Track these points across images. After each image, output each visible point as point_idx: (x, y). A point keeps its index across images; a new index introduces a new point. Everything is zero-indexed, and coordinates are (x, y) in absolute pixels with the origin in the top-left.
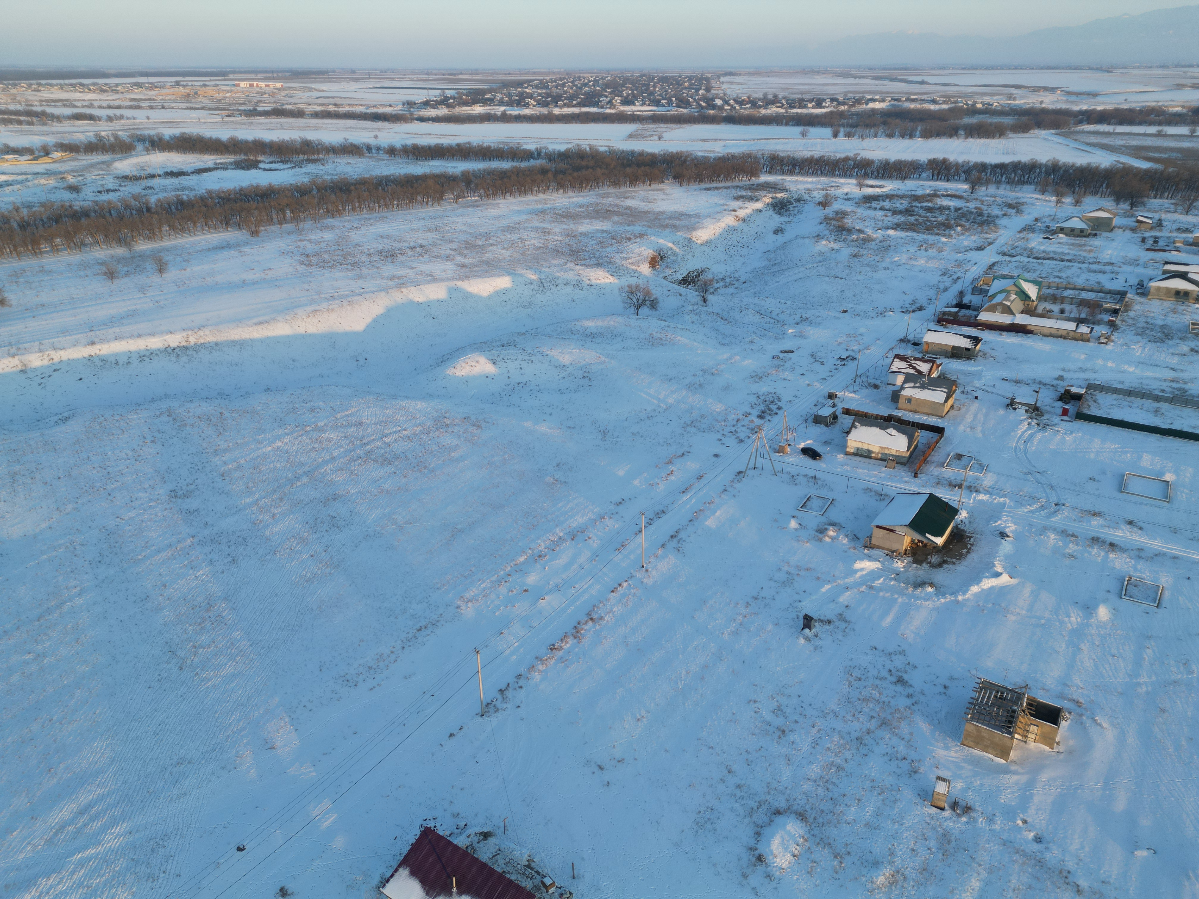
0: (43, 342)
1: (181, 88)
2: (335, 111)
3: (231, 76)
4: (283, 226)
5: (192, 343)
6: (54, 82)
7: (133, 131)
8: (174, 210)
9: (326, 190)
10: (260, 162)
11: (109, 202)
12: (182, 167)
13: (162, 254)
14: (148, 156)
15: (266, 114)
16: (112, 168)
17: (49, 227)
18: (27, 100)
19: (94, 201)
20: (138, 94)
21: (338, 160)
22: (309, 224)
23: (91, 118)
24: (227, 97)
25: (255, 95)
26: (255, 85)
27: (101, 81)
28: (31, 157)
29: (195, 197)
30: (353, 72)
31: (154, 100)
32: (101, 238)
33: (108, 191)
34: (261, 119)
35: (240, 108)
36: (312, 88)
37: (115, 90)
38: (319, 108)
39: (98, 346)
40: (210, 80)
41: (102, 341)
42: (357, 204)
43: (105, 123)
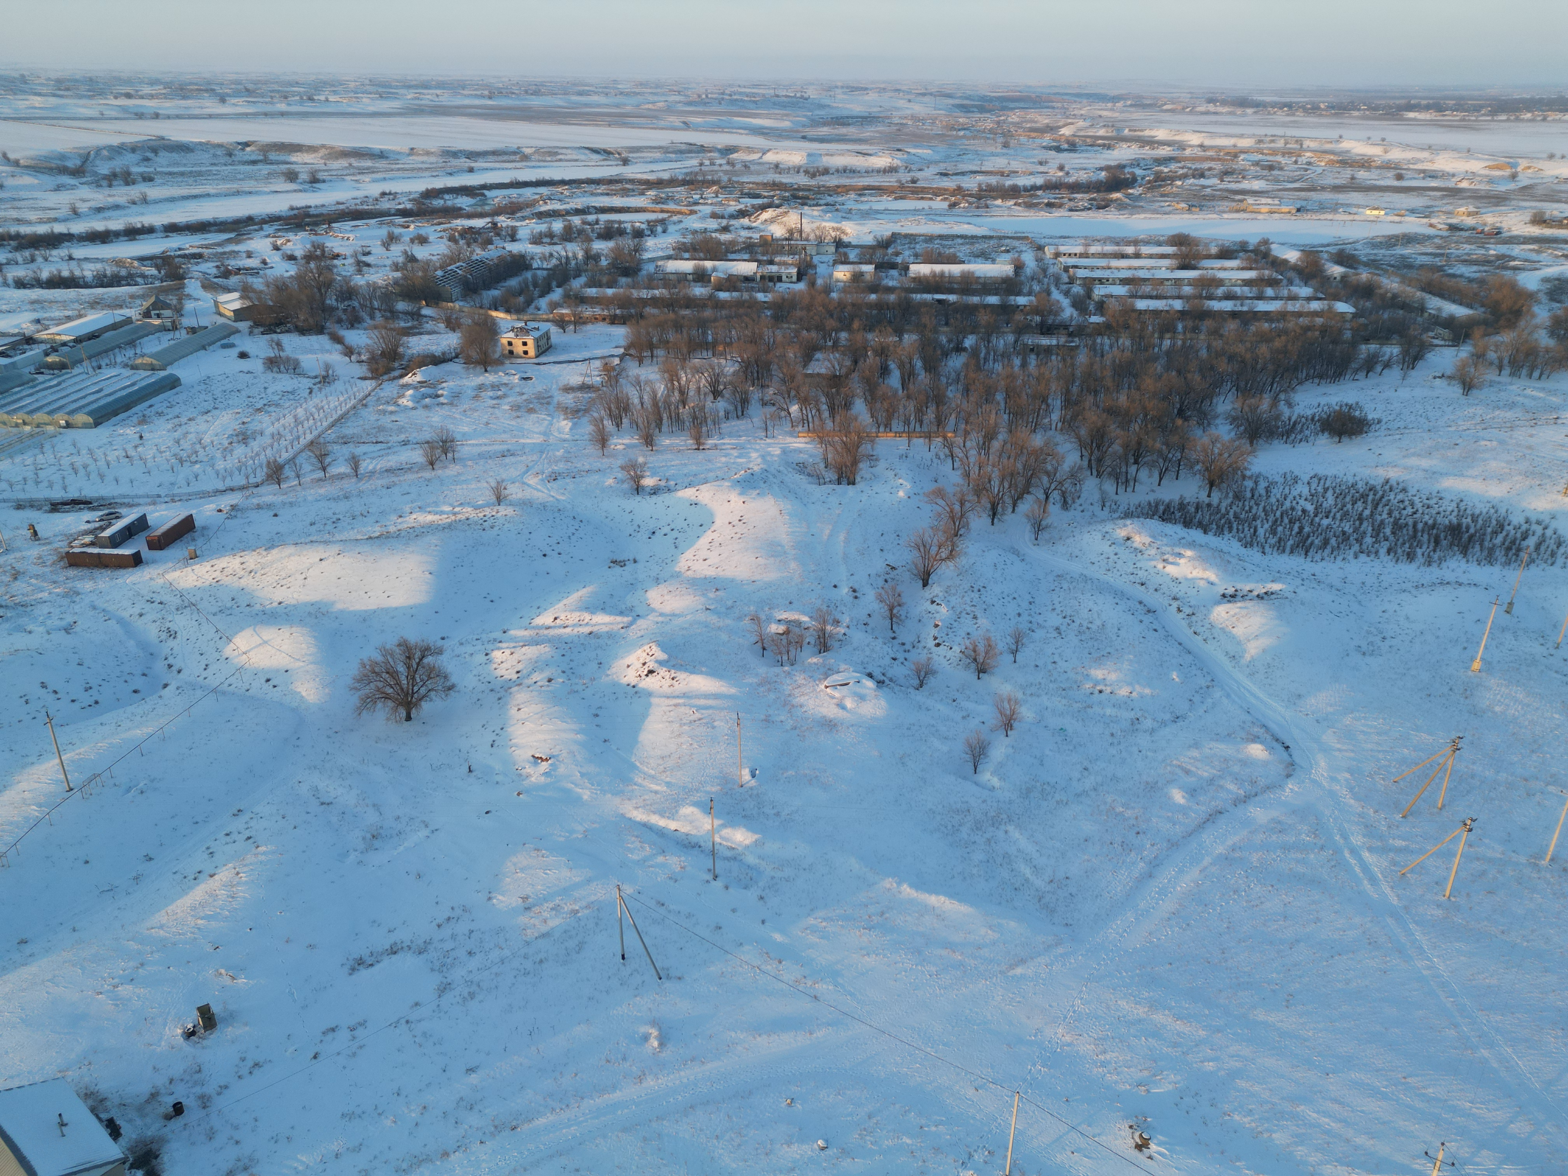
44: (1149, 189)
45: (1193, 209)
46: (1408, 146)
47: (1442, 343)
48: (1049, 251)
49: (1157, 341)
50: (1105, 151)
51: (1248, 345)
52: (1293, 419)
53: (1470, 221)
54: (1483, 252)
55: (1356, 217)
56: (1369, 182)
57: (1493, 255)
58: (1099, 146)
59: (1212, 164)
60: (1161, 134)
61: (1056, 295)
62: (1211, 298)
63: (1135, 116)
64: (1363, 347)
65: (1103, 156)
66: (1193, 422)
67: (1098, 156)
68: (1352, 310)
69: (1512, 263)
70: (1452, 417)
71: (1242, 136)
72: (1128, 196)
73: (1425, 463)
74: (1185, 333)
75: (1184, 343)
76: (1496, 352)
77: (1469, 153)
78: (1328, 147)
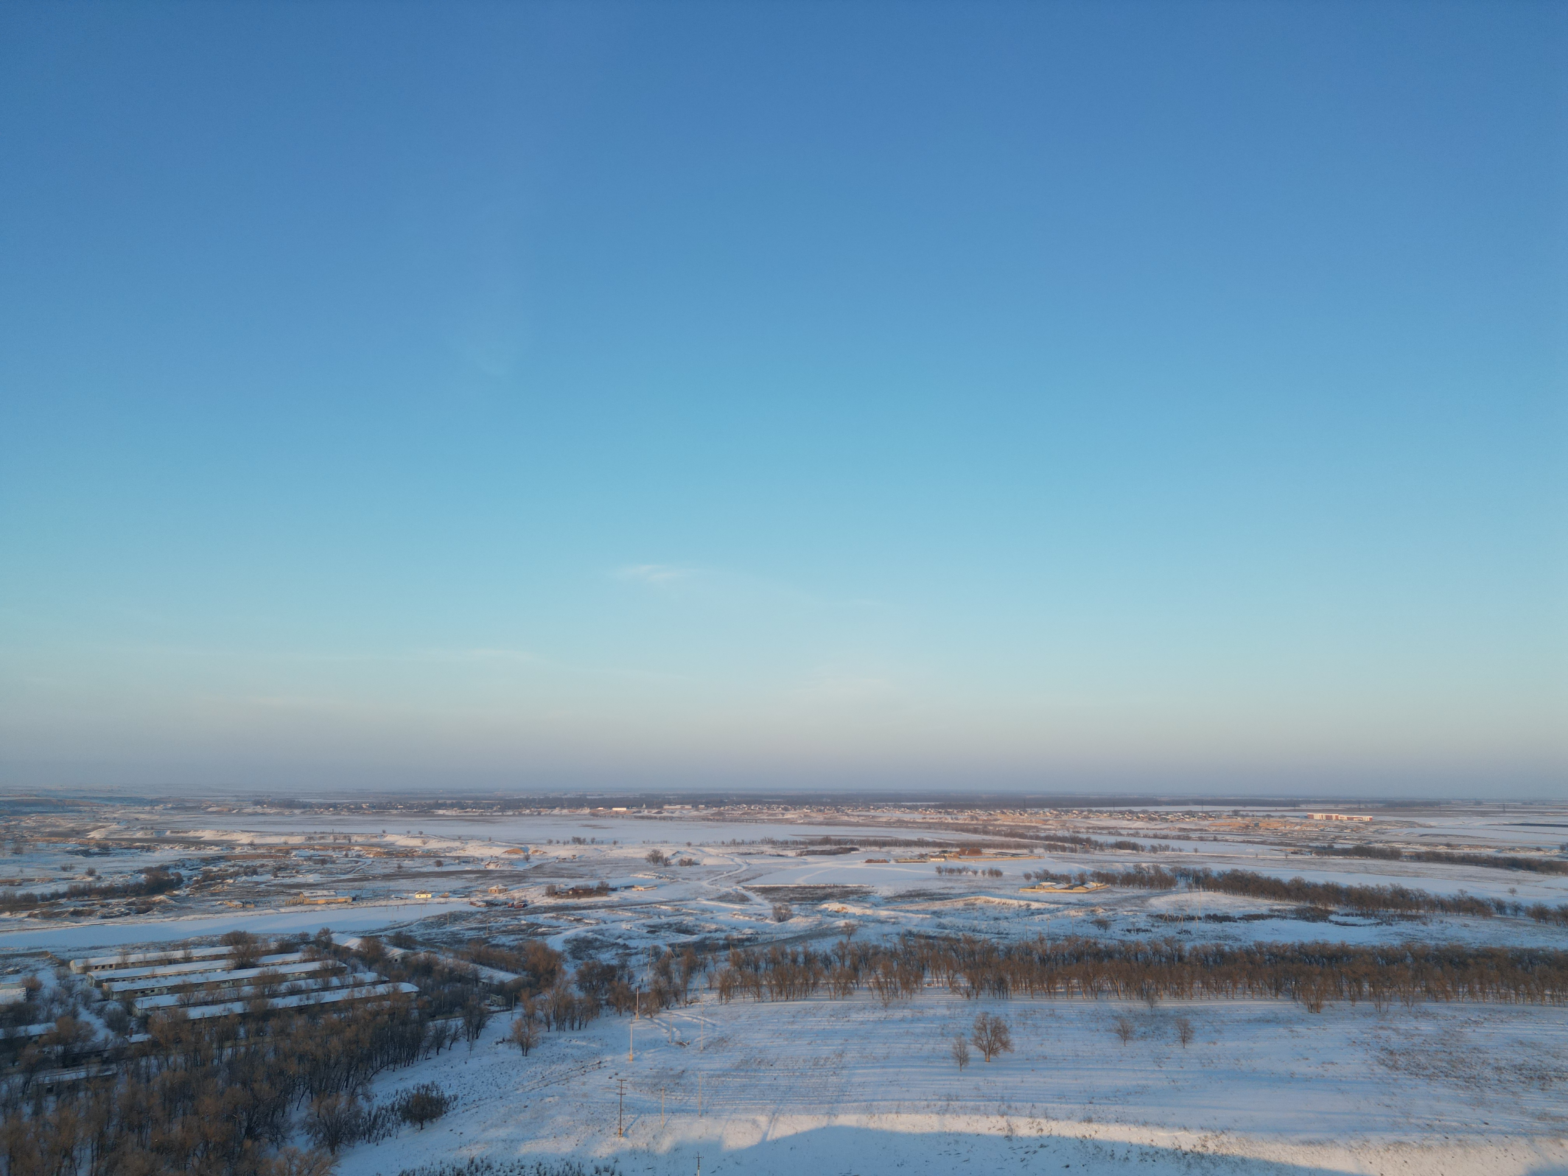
0: (1036, 1104)
1: (1239, 819)
2: (1446, 853)
3: (1303, 807)
4: (1357, 1003)
5: (1211, 1152)
6: (1104, 809)
7: (1177, 865)
8: (1211, 963)
9: (1427, 960)
10: (1331, 912)
11: (1137, 944)
12: (1228, 911)
13: (1189, 1017)
14: (1189, 894)
15: (1345, 852)
16: (1147, 904)
17: (1068, 964)
18: (1075, 827)
19: (1121, 941)
20: (1189, 824)
21: (1449, 920)
22: (1397, 1005)
23: (1134, 847)
24: (1294, 831)
25: (1332, 829)
26: (1334, 818)
27: (1151, 809)
28: (1066, 886)
29: (1240, 949)
30: (1478, 803)
31: (1206, 830)
32: (1121, 985)
33: (1138, 930)
34: (1339, 859)
35: (1311, 844)
36: (1415, 823)
37: (1165, 818)
38: (1424, 849)
39: (1095, 1126)
40: (1276, 811)
41: (1101, 1120)
42: (1478, 987)
43: (1148, 854)
44: (197, 889)
45: (248, 906)
46: (442, 838)
47: (498, 1009)
48: (75, 966)
49: (216, 1052)
50: (144, 854)
51: (319, 1040)
52: (373, 1114)
53: (502, 897)
54: (516, 922)
55: (408, 901)
56: (414, 870)
57: (524, 925)
58: (137, 848)
59: (264, 861)
60: (207, 835)
61: (85, 1016)
62: (274, 995)
63: (177, 818)
64: (431, 1024)
65: (141, 858)
66: (265, 1140)
67: (136, 858)
68: (416, 989)
69: (540, 930)
70: (518, 1080)
71: (292, 834)
72: (174, 898)
73: (502, 1133)
74: (248, 1037)
75: (247, 1049)
76: (542, 1010)
77: (490, 841)
78: (374, 840)
